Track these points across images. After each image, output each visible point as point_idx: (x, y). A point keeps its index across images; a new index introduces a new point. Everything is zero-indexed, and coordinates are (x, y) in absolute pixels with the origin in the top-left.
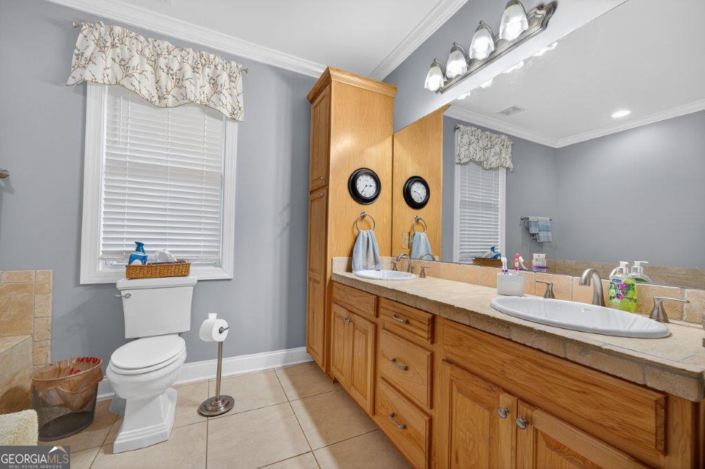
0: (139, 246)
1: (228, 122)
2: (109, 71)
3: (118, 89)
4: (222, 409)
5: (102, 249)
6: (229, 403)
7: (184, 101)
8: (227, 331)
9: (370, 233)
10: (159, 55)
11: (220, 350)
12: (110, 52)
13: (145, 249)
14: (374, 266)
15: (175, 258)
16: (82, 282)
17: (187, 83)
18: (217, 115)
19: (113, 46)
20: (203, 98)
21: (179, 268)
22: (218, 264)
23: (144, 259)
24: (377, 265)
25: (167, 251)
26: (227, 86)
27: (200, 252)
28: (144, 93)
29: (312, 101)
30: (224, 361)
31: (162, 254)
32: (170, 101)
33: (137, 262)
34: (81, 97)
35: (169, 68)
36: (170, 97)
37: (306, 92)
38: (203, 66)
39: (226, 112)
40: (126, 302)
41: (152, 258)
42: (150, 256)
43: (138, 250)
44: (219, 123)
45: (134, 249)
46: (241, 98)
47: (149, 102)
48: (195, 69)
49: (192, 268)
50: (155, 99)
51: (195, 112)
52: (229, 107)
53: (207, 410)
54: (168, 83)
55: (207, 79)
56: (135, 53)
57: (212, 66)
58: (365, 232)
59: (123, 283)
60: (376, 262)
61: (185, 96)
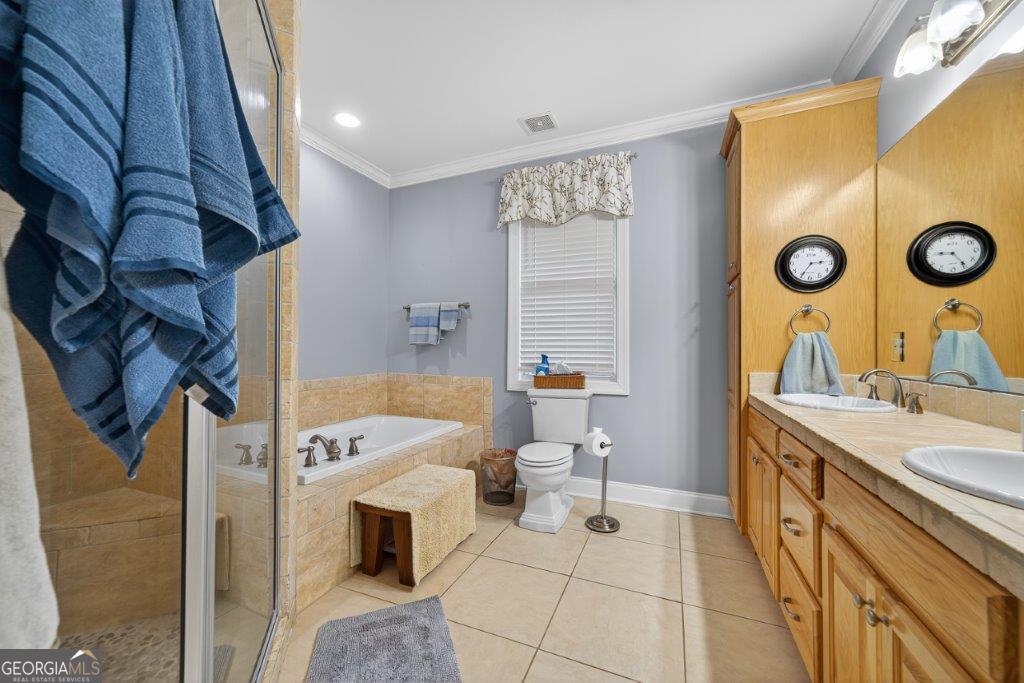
0: (545, 358)
1: (619, 220)
2: (520, 209)
3: (528, 221)
4: (607, 528)
5: (520, 361)
6: (614, 525)
7: (576, 213)
8: (609, 448)
9: (818, 336)
10: (554, 178)
11: (605, 471)
12: (521, 192)
13: (550, 362)
14: (825, 389)
15: (571, 370)
16: (508, 389)
17: (576, 195)
18: (608, 216)
19: (523, 185)
20: (593, 203)
21: (575, 380)
22: (614, 378)
23: (547, 370)
24: (832, 388)
25: (564, 363)
26: (615, 180)
27: (595, 365)
28: (544, 218)
29: (726, 157)
30: (610, 484)
31: (560, 366)
32: (564, 216)
33: (542, 373)
34: (505, 235)
35: (562, 186)
36: (564, 214)
37: (716, 149)
38: (591, 170)
39: (614, 211)
40: (534, 408)
41: (553, 369)
42: (552, 368)
43: (543, 362)
44: (610, 224)
45: (540, 362)
46: (630, 191)
47: (548, 224)
48: (583, 177)
49: (587, 381)
50: (553, 219)
51: (587, 219)
52: (619, 204)
53: (592, 525)
54: (561, 200)
55: (596, 180)
56: (537, 185)
57: (600, 167)
58: (807, 336)
59: (532, 391)
60: (830, 382)
61: (575, 208)
